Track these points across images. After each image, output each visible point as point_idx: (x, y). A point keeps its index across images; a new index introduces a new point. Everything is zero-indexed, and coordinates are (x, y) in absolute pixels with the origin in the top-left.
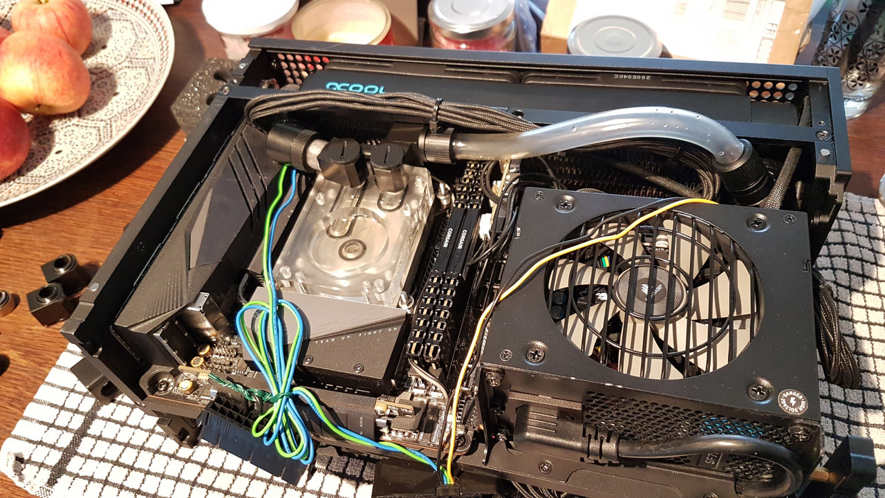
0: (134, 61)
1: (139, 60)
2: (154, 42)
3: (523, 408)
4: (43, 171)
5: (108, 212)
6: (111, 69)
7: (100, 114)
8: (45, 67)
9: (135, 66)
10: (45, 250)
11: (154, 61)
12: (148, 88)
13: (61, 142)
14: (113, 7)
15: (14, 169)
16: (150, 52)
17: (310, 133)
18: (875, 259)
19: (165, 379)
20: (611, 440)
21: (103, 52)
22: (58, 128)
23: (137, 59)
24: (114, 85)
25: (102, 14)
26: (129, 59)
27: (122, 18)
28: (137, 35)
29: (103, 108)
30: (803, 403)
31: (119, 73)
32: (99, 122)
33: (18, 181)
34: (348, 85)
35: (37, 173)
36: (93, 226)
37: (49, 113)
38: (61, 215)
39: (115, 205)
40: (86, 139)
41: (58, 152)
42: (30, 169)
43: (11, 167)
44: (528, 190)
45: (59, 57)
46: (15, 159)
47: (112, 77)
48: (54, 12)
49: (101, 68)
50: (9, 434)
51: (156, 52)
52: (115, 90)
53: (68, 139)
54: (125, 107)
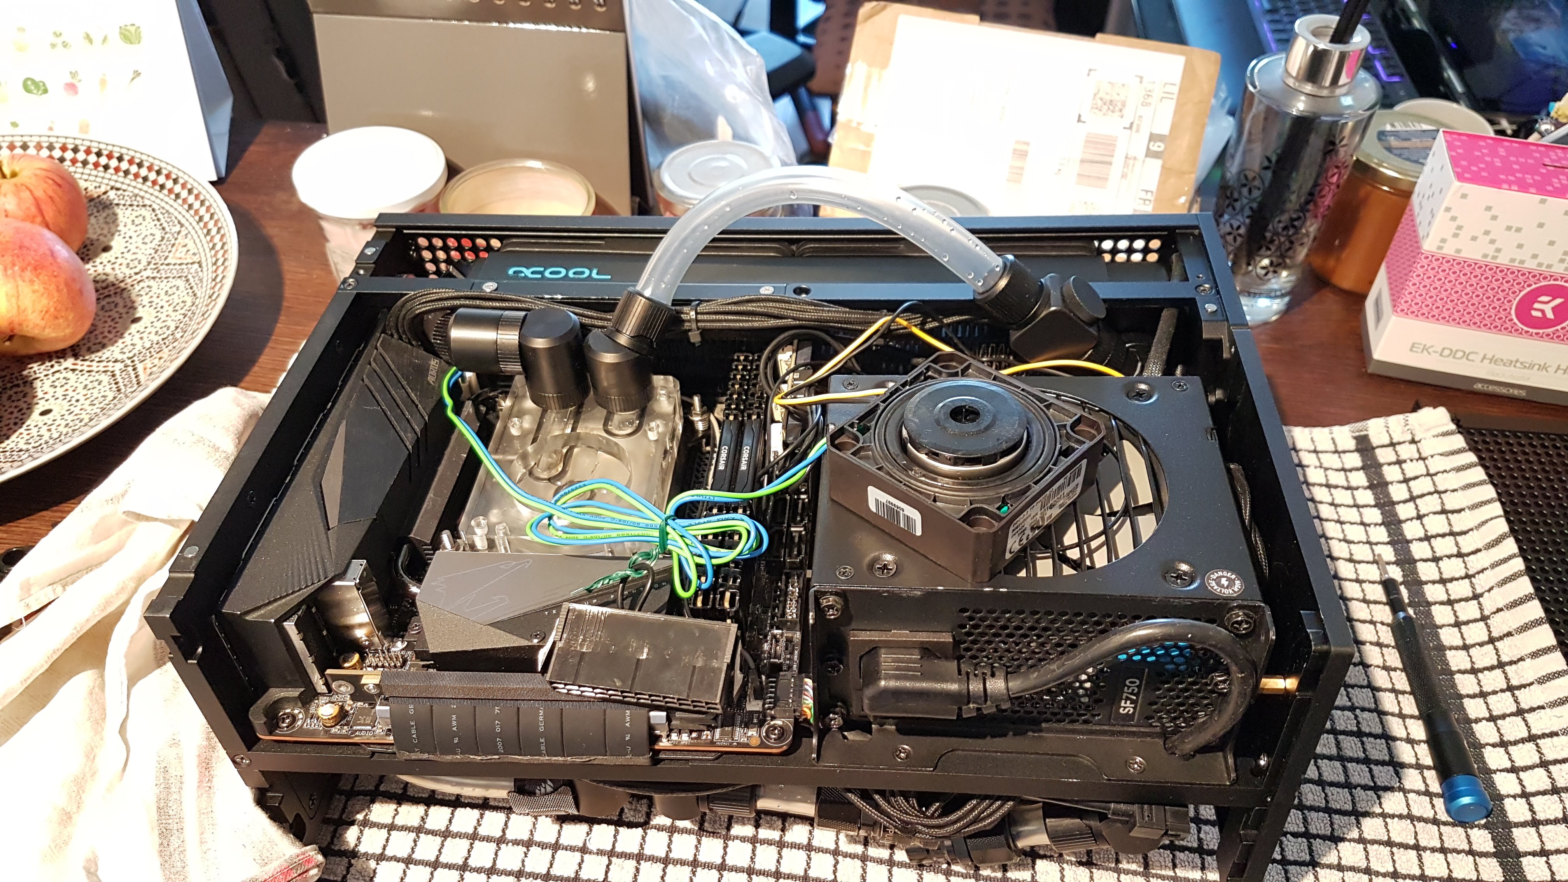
0: (161, 267)
1: (171, 267)
2: (195, 237)
3: (872, 650)
4: (22, 441)
6: (122, 281)
7: (113, 351)
8: (28, 274)
9: (164, 276)
11: (200, 266)
12: (194, 308)
13: (48, 396)
14: (118, 185)
16: (191, 252)
19: (290, 708)
20: (997, 675)
21: (105, 257)
22: (37, 376)
23: (168, 264)
24: (131, 307)
25: (99, 197)
26: (152, 266)
27: (135, 203)
28: (164, 229)
29: (116, 342)
30: (1237, 583)
31: (137, 288)
32: (111, 364)
35: (12, 445)
37: (24, 351)
40: (92, 391)
41: (44, 413)
47: (125, 294)
48: (30, 192)
49: (103, 281)
51: (203, 254)
52: (133, 314)
53: (60, 392)
54: (155, 338)
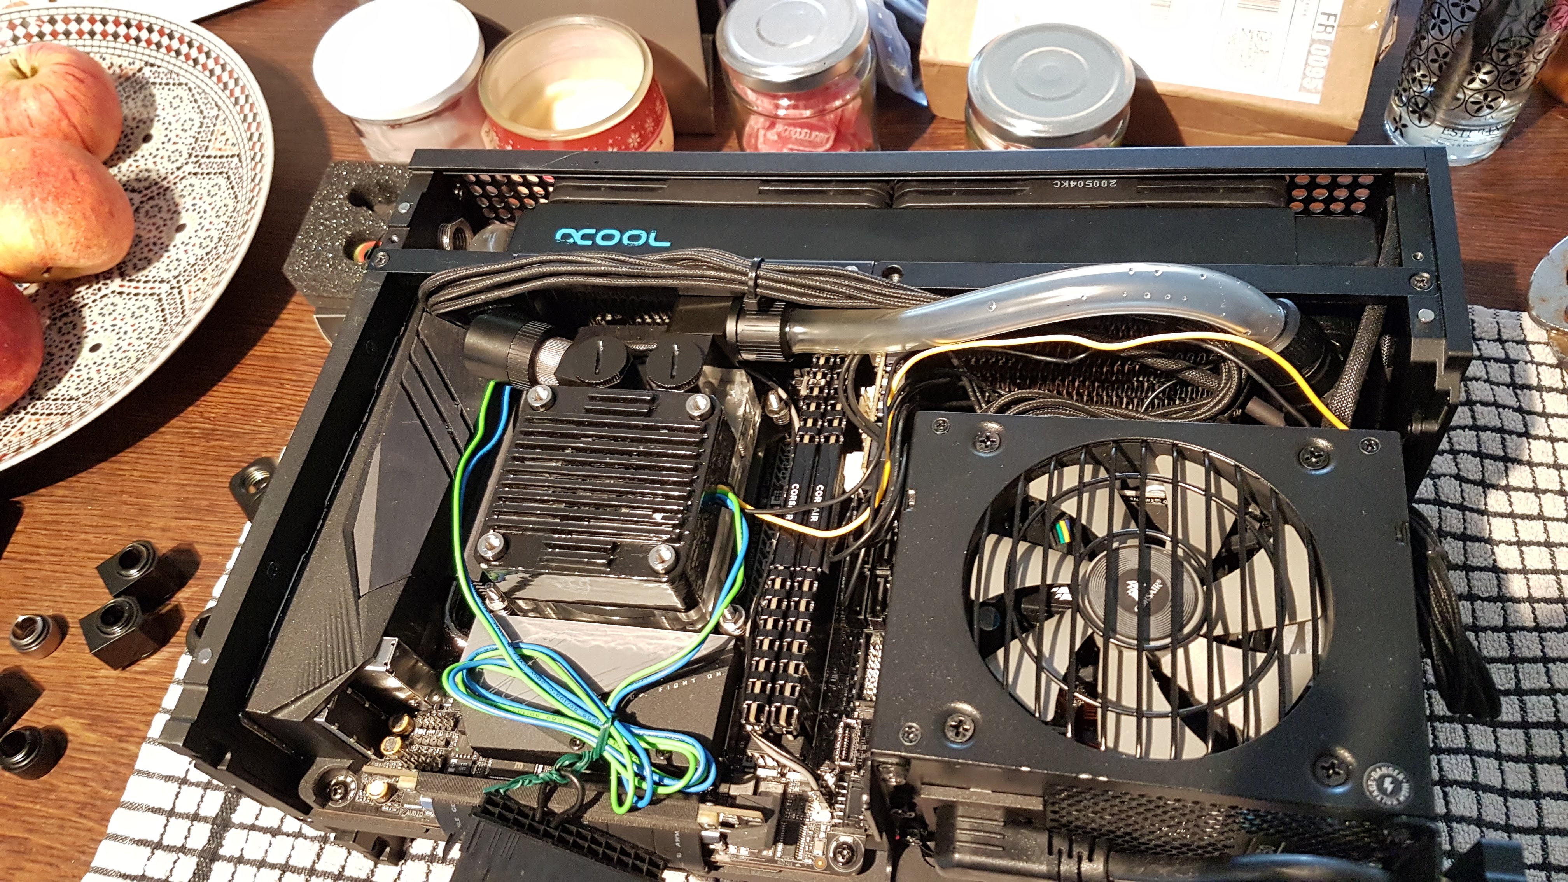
0: (202, 161)
1: (212, 160)
2: (233, 123)
3: (946, 811)
4: (74, 386)
5: (197, 449)
6: (165, 179)
7: (158, 269)
8: (50, 205)
9: (206, 171)
10: (99, 530)
11: (240, 161)
12: (235, 214)
13: (96, 328)
14: (152, 60)
15: (23, 391)
16: (230, 142)
17: (538, 328)
18: (1526, 425)
19: (341, 778)
20: (1095, 857)
21: (146, 149)
22: (86, 302)
23: (209, 157)
24: (175, 211)
25: (134, 74)
26: (193, 159)
27: (171, 81)
28: (202, 112)
29: (161, 256)
30: (1405, 786)
31: (180, 186)
32: (157, 285)
33: (33, 411)
34: (593, 231)
35: (63, 391)
36: (173, 479)
37: (67, 277)
38: (116, 462)
39: (208, 435)
40: (139, 320)
41: (95, 348)
42: (49, 386)
43: (16, 388)
44: (922, 416)
45: (72, 182)
46: (22, 374)
47: (168, 195)
48: (51, 93)
49: (146, 179)
50: (87, 867)
51: (241, 146)
52: (177, 221)
53: (108, 320)
54: (201, 252)
